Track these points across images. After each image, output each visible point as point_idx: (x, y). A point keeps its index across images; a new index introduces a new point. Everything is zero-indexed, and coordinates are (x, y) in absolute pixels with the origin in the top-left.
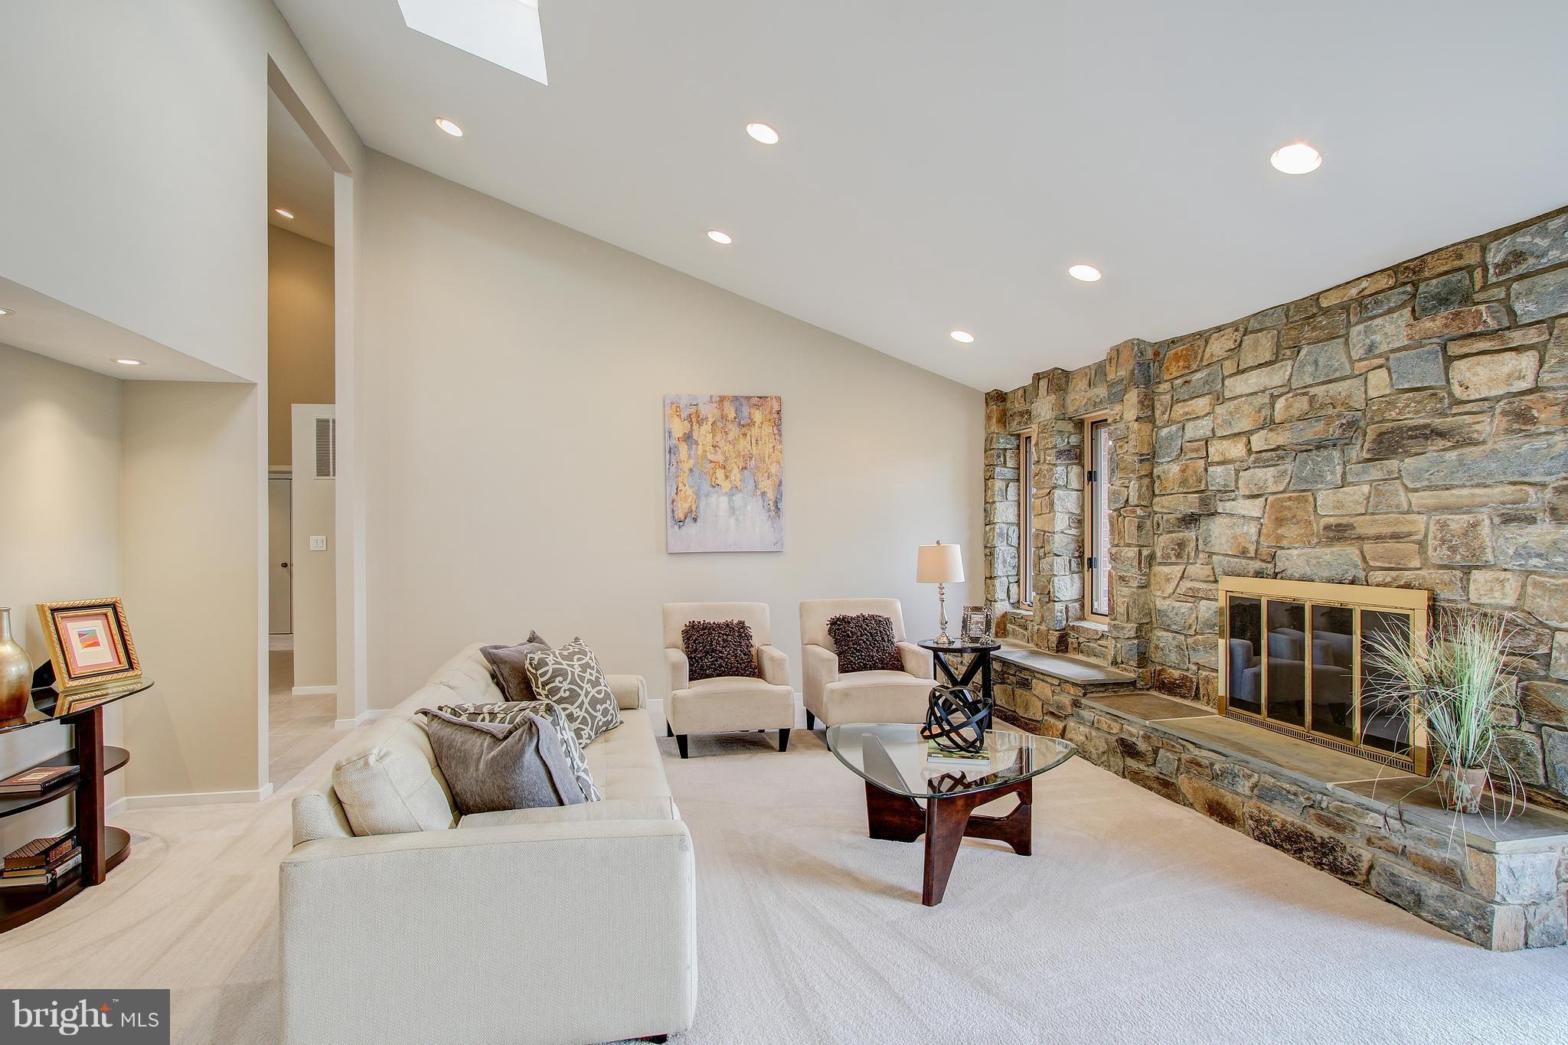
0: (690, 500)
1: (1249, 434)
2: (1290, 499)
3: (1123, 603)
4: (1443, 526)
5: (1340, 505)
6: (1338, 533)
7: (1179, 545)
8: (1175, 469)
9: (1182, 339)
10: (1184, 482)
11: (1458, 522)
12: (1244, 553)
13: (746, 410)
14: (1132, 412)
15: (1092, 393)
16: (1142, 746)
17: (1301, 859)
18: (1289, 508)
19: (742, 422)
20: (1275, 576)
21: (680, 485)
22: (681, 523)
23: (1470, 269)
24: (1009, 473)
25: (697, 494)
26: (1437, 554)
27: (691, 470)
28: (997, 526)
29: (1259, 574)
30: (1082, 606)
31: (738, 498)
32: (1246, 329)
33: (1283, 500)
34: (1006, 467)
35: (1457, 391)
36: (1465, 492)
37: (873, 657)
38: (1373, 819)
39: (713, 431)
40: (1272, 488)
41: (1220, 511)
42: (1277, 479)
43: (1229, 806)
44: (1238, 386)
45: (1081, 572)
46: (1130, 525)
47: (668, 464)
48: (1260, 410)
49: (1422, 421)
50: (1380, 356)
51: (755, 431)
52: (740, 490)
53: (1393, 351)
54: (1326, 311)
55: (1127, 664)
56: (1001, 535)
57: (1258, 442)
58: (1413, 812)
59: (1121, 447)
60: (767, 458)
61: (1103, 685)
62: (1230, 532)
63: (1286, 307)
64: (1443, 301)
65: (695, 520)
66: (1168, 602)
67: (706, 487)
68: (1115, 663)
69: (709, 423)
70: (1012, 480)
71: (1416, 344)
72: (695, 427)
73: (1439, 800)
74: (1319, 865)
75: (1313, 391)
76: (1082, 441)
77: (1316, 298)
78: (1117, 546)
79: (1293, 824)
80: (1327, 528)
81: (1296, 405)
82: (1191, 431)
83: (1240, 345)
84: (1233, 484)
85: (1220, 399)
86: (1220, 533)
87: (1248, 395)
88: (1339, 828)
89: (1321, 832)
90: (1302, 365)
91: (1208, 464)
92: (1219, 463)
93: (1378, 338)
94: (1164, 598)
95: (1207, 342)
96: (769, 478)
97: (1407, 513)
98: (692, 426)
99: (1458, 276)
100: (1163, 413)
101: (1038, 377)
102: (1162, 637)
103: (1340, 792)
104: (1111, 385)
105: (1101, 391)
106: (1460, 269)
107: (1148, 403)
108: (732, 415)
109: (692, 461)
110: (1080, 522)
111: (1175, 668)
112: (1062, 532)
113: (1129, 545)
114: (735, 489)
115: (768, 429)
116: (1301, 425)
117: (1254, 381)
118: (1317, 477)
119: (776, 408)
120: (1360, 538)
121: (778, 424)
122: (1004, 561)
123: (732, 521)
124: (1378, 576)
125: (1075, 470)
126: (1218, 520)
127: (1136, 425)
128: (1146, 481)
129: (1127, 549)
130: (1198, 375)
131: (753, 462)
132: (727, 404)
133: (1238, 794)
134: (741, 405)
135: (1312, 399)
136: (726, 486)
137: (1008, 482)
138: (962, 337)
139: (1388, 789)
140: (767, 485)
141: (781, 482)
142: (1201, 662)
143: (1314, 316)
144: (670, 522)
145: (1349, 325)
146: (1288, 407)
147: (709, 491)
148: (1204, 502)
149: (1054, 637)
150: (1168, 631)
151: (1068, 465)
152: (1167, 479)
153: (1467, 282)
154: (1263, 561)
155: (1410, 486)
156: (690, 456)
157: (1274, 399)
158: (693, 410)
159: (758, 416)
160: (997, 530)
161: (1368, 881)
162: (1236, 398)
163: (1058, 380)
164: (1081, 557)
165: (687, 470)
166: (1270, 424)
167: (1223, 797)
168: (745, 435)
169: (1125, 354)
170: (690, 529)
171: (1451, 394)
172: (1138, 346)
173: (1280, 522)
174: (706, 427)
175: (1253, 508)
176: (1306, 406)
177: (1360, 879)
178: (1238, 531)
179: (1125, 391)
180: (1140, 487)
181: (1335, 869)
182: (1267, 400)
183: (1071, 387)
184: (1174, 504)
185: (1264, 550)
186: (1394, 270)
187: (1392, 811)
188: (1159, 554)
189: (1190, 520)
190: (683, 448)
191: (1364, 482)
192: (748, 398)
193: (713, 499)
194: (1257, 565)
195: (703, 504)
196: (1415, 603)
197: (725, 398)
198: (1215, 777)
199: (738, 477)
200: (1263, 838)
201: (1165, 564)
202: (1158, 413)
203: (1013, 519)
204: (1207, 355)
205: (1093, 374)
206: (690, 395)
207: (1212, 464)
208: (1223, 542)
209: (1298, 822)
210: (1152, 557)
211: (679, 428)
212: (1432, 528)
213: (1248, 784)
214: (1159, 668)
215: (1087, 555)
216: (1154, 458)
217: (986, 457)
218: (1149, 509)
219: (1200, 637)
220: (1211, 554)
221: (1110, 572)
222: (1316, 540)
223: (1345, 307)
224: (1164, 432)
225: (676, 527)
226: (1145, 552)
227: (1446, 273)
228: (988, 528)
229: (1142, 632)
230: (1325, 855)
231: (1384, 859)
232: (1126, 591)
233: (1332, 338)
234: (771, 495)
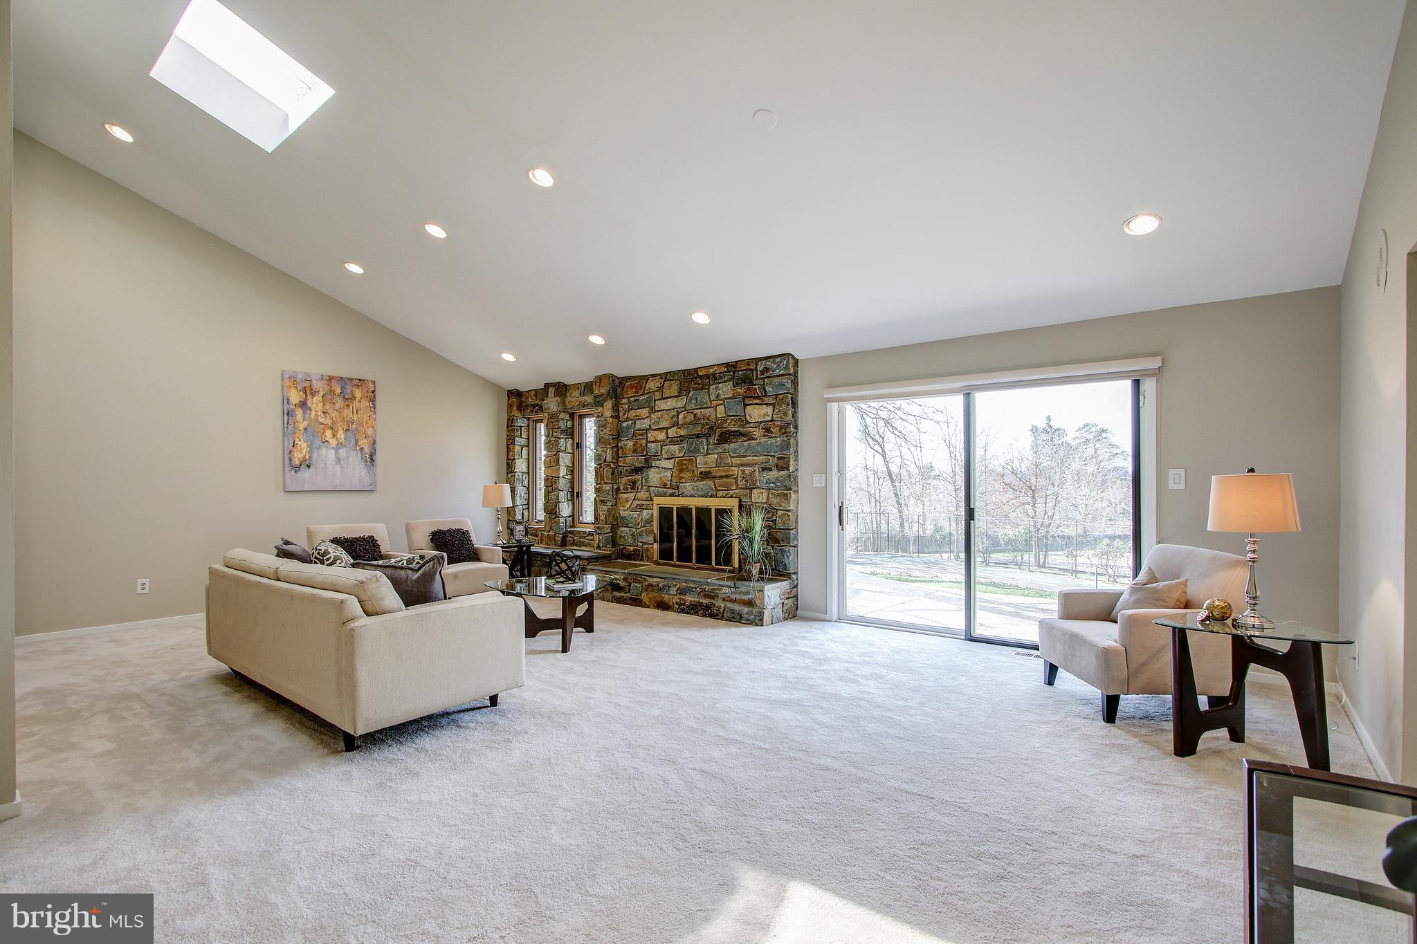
0: (304, 451)
1: (667, 428)
2: (685, 460)
3: (603, 514)
4: (743, 472)
5: (706, 463)
6: (706, 475)
7: (632, 482)
8: (631, 444)
9: (633, 377)
10: (635, 451)
11: (748, 470)
12: (665, 486)
13: (349, 388)
14: (609, 412)
15: (582, 399)
16: (623, 584)
17: (698, 615)
18: (685, 464)
19: (346, 397)
20: (679, 496)
21: (297, 440)
22: (297, 469)
23: (752, 370)
24: (523, 442)
25: (310, 446)
26: (741, 483)
27: (305, 429)
28: (516, 474)
29: (672, 495)
30: (573, 520)
31: (342, 452)
32: (666, 378)
33: (683, 460)
34: (521, 437)
35: (748, 418)
36: (751, 458)
37: (463, 554)
38: (725, 590)
39: (323, 401)
40: (678, 455)
41: (653, 465)
42: (680, 451)
43: (667, 601)
44: (663, 405)
45: (573, 500)
46: (607, 473)
47: (286, 423)
48: (672, 418)
49: (736, 429)
50: (721, 400)
51: (356, 404)
52: (344, 446)
53: (726, 399)
54: (700, 377)
55: (606, 547)
56: (518, 480)
57: (672, 432)
58: (738, 583)
59: (602, 430)
60: (364, 424)
61: (596, 558)
62: (658, 476)
63: (684, 371)
64: (744, 382)
65: (309, 466)
66: (627, 512)
67: (317, 443)
68: (598, 547)
69: (321, 395)
70: (525, 446)
71: (734, 397)
72: (309, 397)
73: (747, 578)
74: (704, 616)
75: (695, 411)
76: (573, 425)
77: (696, 370)
78: (600, 484)
79: (694, 601)
80: (701, 473)
81: (688, 417)
82: (639, 425)
83: (663, 385)
84: (660, 452)
85: (653, 410)
86: (654, 476)
87: (666, 410)
88: (713, 598)
89: (705, 601)
90: (691, 399)
91: (648, 442)
92: (653, 442)
93: (720, 392)
94: (624, 510)
95: (647, 382)
96: (366, 438)
97: (731, 466)
98: (306, 396)
99: (748, 372)
100: (624, 414)
101: (547, 386)
102: (624, 530)
103: (713, 582)
104: (596, 397)
105: (589, 399)
106: (749, 370)
107: (616, 408)
108: (338, 391)
109: (306, 422)
110: (572, 471)
111: (631, 546)
112: (563, 477)
113: (606, 483)
114: (340, 445)
115: (365, 403)
116: (691, 427)
117: (669, 404)
118: (697, 450)
119: (372, 388)
120: (714, 477)
121: (373, 400)
122: (521, 496)
123: (338, 468)
124: (721, 493)
125: (570, 441)
126: (653, 470)
127: (611, 420)
128: (615, 449)
129: (605, 485)
130: (643, 397)
131: (354, 426)
132: (334, 382)
133: (670, 595)
134: (346, 384)
135: (695, 415)
136: (333, 442)
137: (522, 447)
138: (508, 357)
139: (729, 579)
140: (364, 443)
141: (375, 441)
142: (644, 541)
143: (695, 378)
144: (287, 468)
145: (709, 385)
146: (685, 417)
147: (320, 445)
148: (647, 461)
149: (559, 538)
150: (626, 527)
151: (566, 438)
152: (626, 449)
153: (751, 376)
154: (674, 489)
155: (732, 455)
156: (304, 419)
157: (678, 413)
158: (307, 384)
159: (358, 393)
160: (517, 477)
161: (723, 616)
162: (661, 411)
163: (561, 389)
164: (573, 491)
165: (302, 429)
166: (676, 424)
167: (663, 598)
168: (348, 406)
169: (605, 381)
170: (305, 474)
171: (746, 419)
172: (611, 377)
173: (681, 471)
174: (317, 399)
175: (668, 464)
176: (692, 418)
177: (721, 616)
178: (662, 475)
179: (604, 401)
180: (613, 452)
181: (712, 615)
182: (675, 413)
183: (568, 394)
184: (631, 461)
185: (674, 484)
186: (727, 364)
187: (732, 585)
188: (622, 488)
189: (638, 470)
190: (299, 413)
191: (715, 453)
192: (351, 379)
193: (323, 451)
194: (671, 491)
195: (315, 455)
196: (732, 503)
197: (333, 377)
198: (660, 590)
199: (343, 436)
200: (682, 611)
201: (625, 493)
202: (621, 414)
203: (525, 470)
204: (647, 388)
205: (583, 388)
206: (305, 373)
207: (649, 442)
208: (655, 480)
209: (696, 600)
210: (618, 489)
211: (295, 397)
212: (740, 473)
213: (675, 589)
214: (622, 547)
215: (576, 490)
216: (618, 437)
217: (508, 431)
218: (616, 464)
219: (643, 529)
220: (649, 487)
221: (595, 499)
222: (696, 479)
223: (708, 376)
224: (625, 424)
225: (293, 472)
226: (615, 487)
227: (744, 370)
228: (510, 475)
229: (614, 529)
230: (707, 611)
231: (729, 605)
232: (605, 508)
233: (702, 389)
234: (367, 450)
